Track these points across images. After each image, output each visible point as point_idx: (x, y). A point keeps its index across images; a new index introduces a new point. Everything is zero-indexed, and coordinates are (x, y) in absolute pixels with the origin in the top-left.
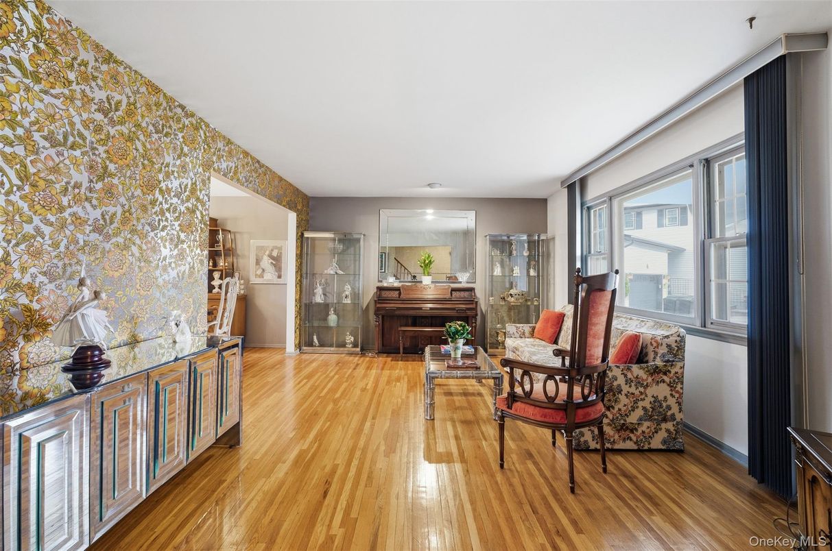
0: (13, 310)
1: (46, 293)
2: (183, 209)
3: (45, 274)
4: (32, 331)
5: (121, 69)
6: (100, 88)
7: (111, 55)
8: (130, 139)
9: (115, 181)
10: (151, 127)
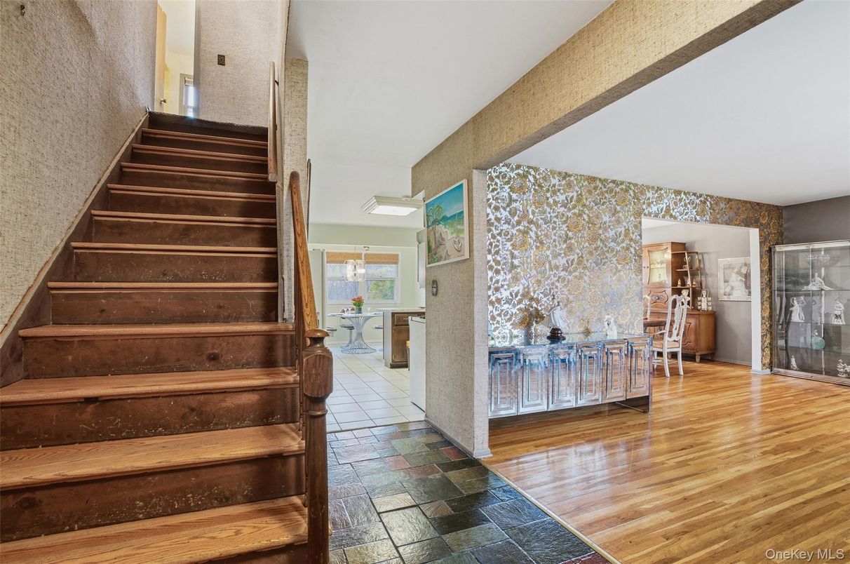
0: (531, 309)
1: (543, 303)
2: (619, 248)
3: (542, 293)
4: (538, 320)
5: (572, 178)
6: (562, 194)
7: (566, 173)
8: (580, 215)
9: (573, 241)
10: (592, 203)
